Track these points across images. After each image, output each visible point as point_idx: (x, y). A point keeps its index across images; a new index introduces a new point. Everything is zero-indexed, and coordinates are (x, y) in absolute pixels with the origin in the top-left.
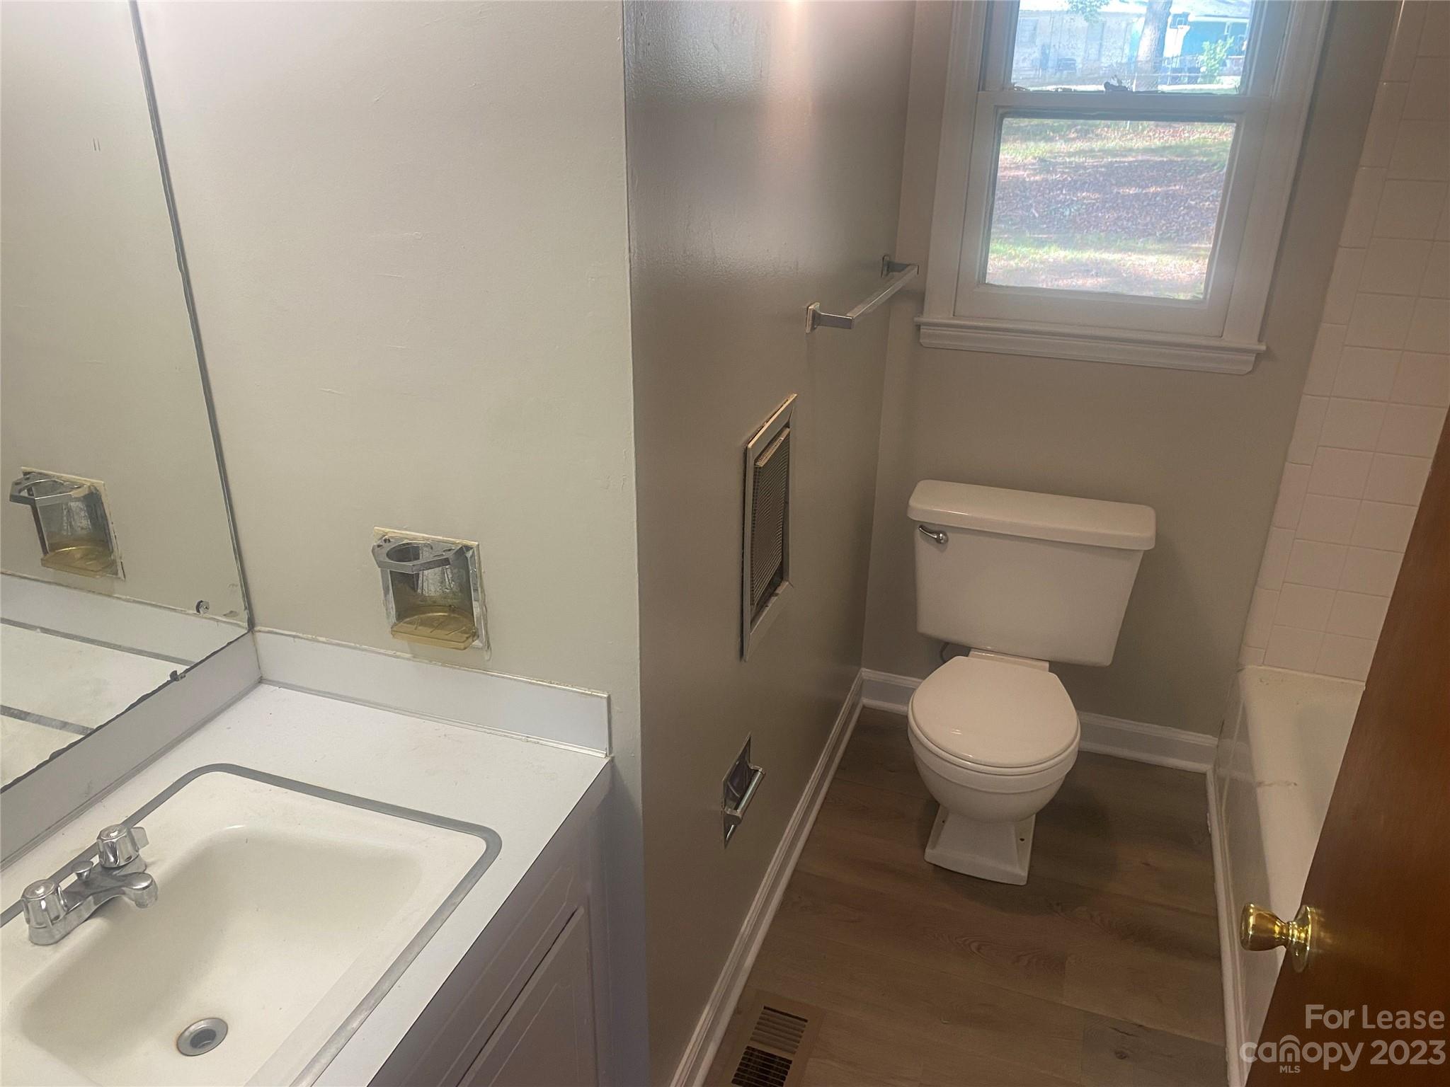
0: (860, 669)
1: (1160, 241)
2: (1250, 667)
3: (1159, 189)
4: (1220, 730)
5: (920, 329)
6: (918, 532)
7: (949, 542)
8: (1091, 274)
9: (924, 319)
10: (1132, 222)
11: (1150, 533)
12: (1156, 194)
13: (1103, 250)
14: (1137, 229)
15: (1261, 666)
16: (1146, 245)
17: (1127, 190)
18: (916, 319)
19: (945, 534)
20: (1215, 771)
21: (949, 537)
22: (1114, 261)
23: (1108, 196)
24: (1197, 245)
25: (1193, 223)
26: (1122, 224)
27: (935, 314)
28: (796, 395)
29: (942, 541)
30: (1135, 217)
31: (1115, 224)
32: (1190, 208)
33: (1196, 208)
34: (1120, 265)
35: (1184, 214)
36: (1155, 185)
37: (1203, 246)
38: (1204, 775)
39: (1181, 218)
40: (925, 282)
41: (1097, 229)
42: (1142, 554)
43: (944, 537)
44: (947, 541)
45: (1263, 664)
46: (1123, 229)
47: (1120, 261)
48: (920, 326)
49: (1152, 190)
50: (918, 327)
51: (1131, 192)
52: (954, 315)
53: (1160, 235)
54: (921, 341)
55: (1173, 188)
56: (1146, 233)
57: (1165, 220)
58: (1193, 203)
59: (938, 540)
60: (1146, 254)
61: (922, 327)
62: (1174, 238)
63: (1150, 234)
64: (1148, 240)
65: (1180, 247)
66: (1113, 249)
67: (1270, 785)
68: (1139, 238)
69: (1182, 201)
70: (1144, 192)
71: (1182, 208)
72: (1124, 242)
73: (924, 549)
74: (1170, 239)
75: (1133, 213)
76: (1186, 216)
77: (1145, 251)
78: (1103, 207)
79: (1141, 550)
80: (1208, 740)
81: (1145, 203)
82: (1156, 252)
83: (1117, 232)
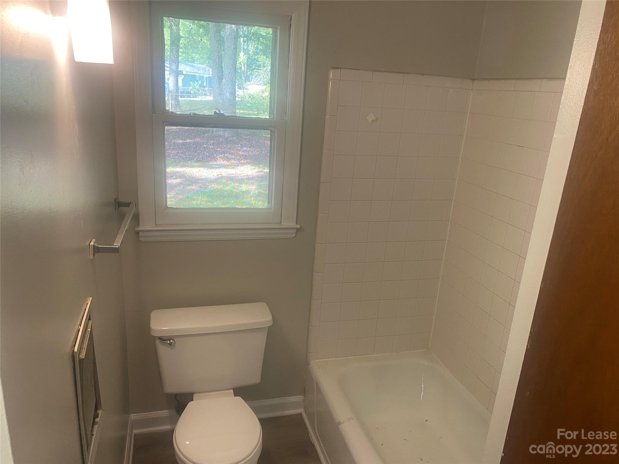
0: (130, 415)
1: (197, 161)
2: (312, 362)
3: (190, 140)
4: (304, 392)
5: (139, 233)
6: (158, 342)
7: (176, 343)
8: (173, 177)
9: (141, 228)
10: (184, 154)
11: (270, 318)
12: (190, 142)
13: (176, 167)
14: (186, 157)
15: (316, 360)
16: (192, 164)
17: (178, 141)
18: (136, 229)
19: (173, 340)
20: (305, 411)
21: (176, 342)
22: (181, 171)
23: (171, 144)
24: (211, 163)
25: (208, 154)
26: (180, 155)
27: (146, 226)
28: (91, 298)
29: (172, 344)
30: (184, 152)
31: (177, 155)
32: (204, 148)
33: (207, 148)
34: (185, 173)
35: (203, 151)
36: (189, 139)
37: (214, 163)
38: (301, 414)
39: (203, 152)
40: (138, 210)
41: (170, 157)
42: (267, 328)
43: (173, 341)
44: (175, 343)
45: (317, 359)
46: (181, 157)
47: (184, 171)
48: (138, 232)
49: (188, 141)
50: (138, 233)
51: (180, 142)
52: (156, 225)
53: (196, 159)
54: (140, 239)
55: (196, 140)
56: (191, 159)
57: (196, 153)
58: (205, 146)
59: (170, 344)
60: (193, 168)
61: (139, 232)
62: (202, 161)
63: (192, 159)
64: (192, 162)
65: (205, 164)
66: (179, 166)
67: (343, 423)
68: (188, 161)
69: (201, 145)
70: (185, 142)
71: (202, 148)
72: (182, 163)
73: (162, 350)
74: (200, 161)
75: (183, 151)
76: (204, 151)
77: (192, 167)
78: (170, 148)
79: (267, 327)
80: (300, 398)
81: (187, 146)
82: (197, 167)
83: (178, 159)
